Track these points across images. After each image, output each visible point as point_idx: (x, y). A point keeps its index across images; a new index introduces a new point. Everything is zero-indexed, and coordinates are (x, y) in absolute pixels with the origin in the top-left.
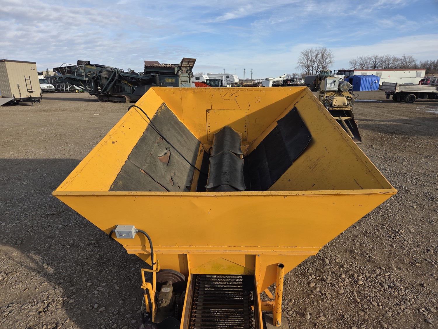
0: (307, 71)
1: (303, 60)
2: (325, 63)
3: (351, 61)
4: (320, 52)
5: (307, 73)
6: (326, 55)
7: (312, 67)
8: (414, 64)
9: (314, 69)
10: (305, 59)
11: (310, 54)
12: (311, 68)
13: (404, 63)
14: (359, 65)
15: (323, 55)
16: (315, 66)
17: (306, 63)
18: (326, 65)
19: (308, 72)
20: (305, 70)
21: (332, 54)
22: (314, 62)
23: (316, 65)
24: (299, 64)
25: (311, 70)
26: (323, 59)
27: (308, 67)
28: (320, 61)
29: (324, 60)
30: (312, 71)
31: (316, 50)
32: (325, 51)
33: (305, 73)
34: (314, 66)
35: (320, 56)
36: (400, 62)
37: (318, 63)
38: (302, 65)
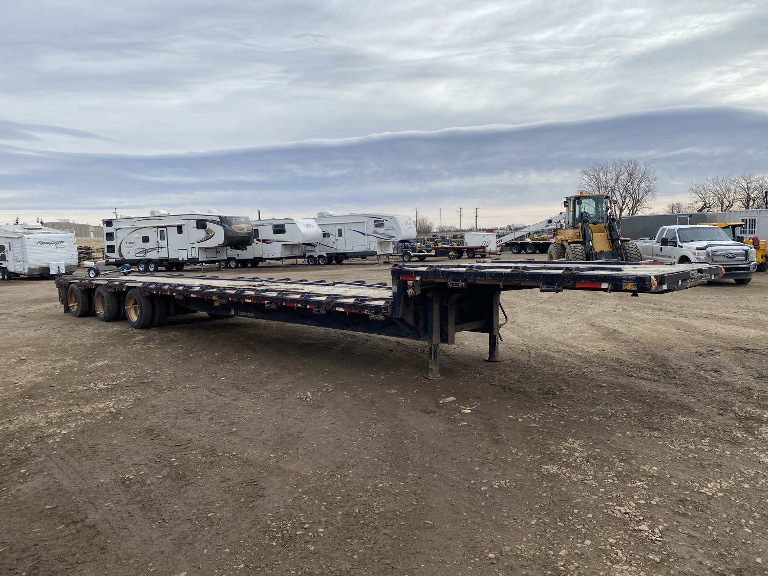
4: (623, 170)
6: (639, 174)
11: (602, 175)
14: (712, 195)
15: (631, 175)
18: (641, 196)
21: (651, 172)
22: (613, 190)
23: (619, 197)
26: (633, 184)
28: (626, 189)
29: (635, 186)
31: (614, 166)
32: (635, 166)
35: (624, 178)
37: (621, 192)
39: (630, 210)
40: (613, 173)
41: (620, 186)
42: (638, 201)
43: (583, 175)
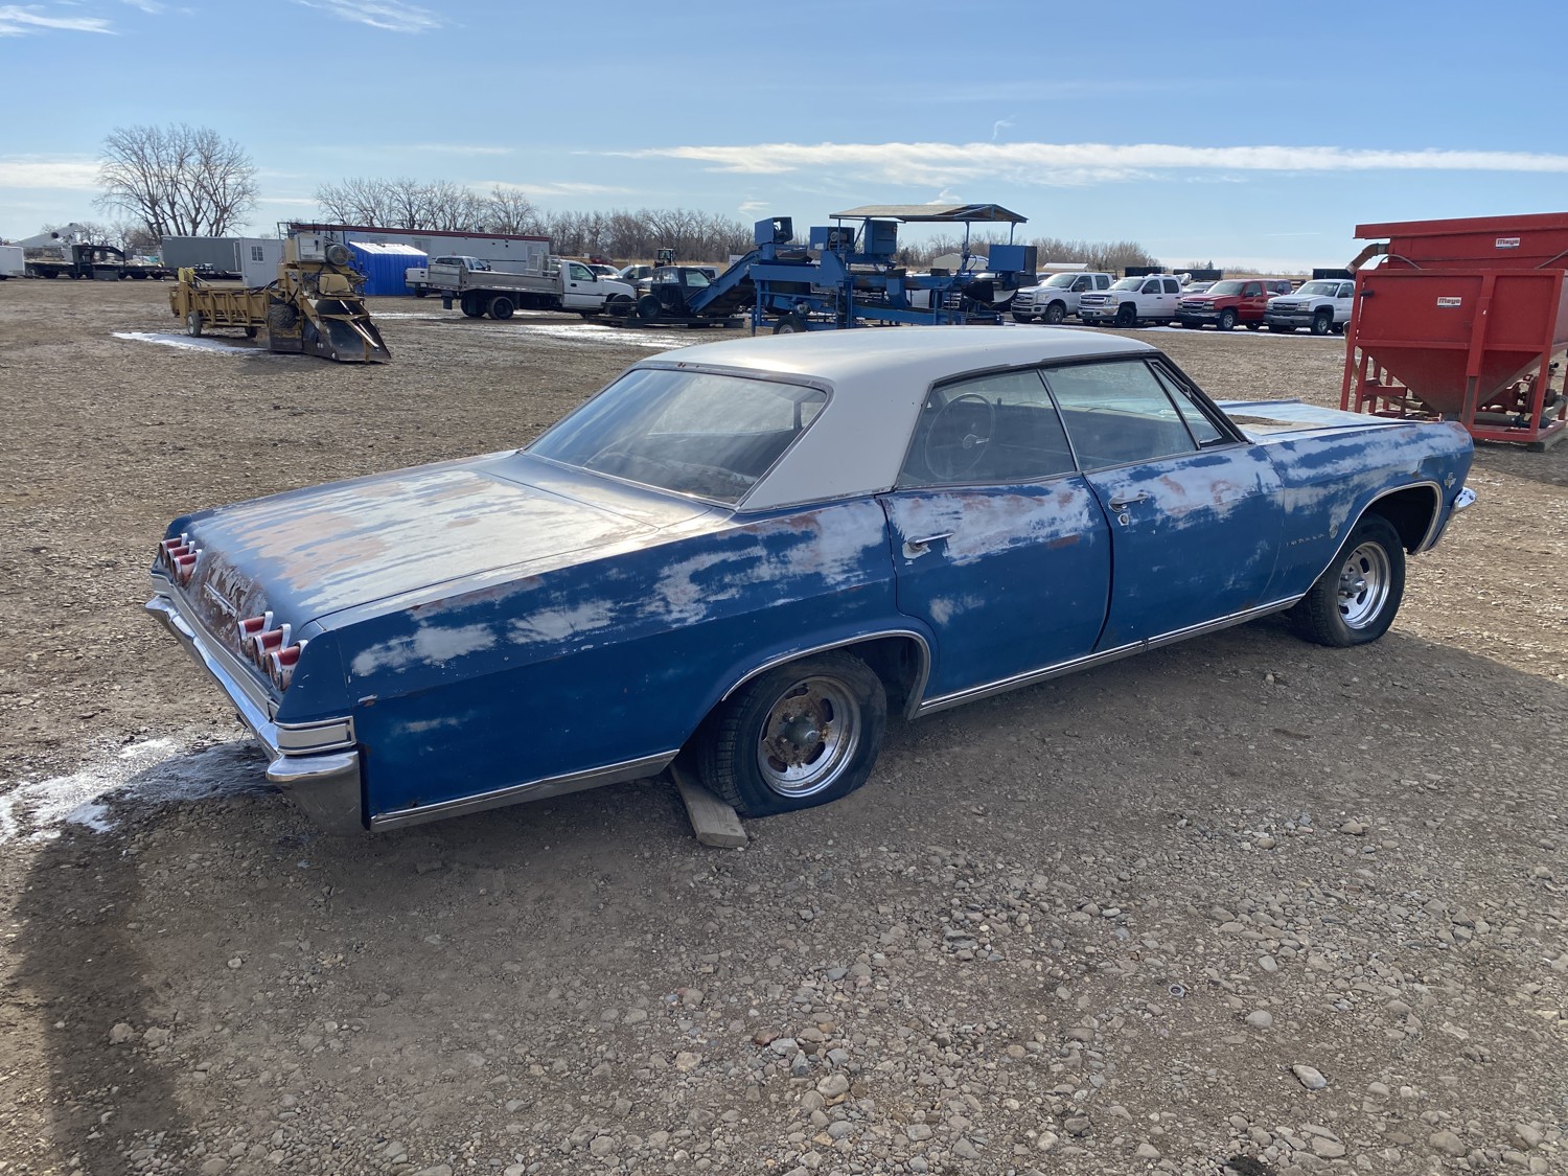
0: (152, 220)
1: (123, 173)
2: (221, 190)
3: (323, 193)
4: (191, 147)
5: (150, 225)
6: (221, 158)
7: (173, 205)
8: (531, 221)
9: (182, 211)
10: (131, 168)
11: (148, 151)
12: (167, 208)
13: (502, 215)
14: (354, 209)
15: (207, 159)
16: (180, 202)
17: (142, 185)
18: (229, 200)
19: (159, 224)
20: (143, 213)
21: (244, 157)
22: (175, 183)
23: (188, 199)
24: (108, 184)
25: (166, 217)
26: (212, 176)
27: (154, 202)
28: (199, 184)
29: (217, 180)
30: (174, 218)
31: (173, 136)
32: (213, 142)
33: (144, 226)
34: (177, 198)
35: (194, 161)
36: (490, 211)
37: (191, 188)
38: (120, 190)
39: (211, 225)
40: (171, 151)
41: (188, 176)
42: (225, 210)
43: (109, 147)
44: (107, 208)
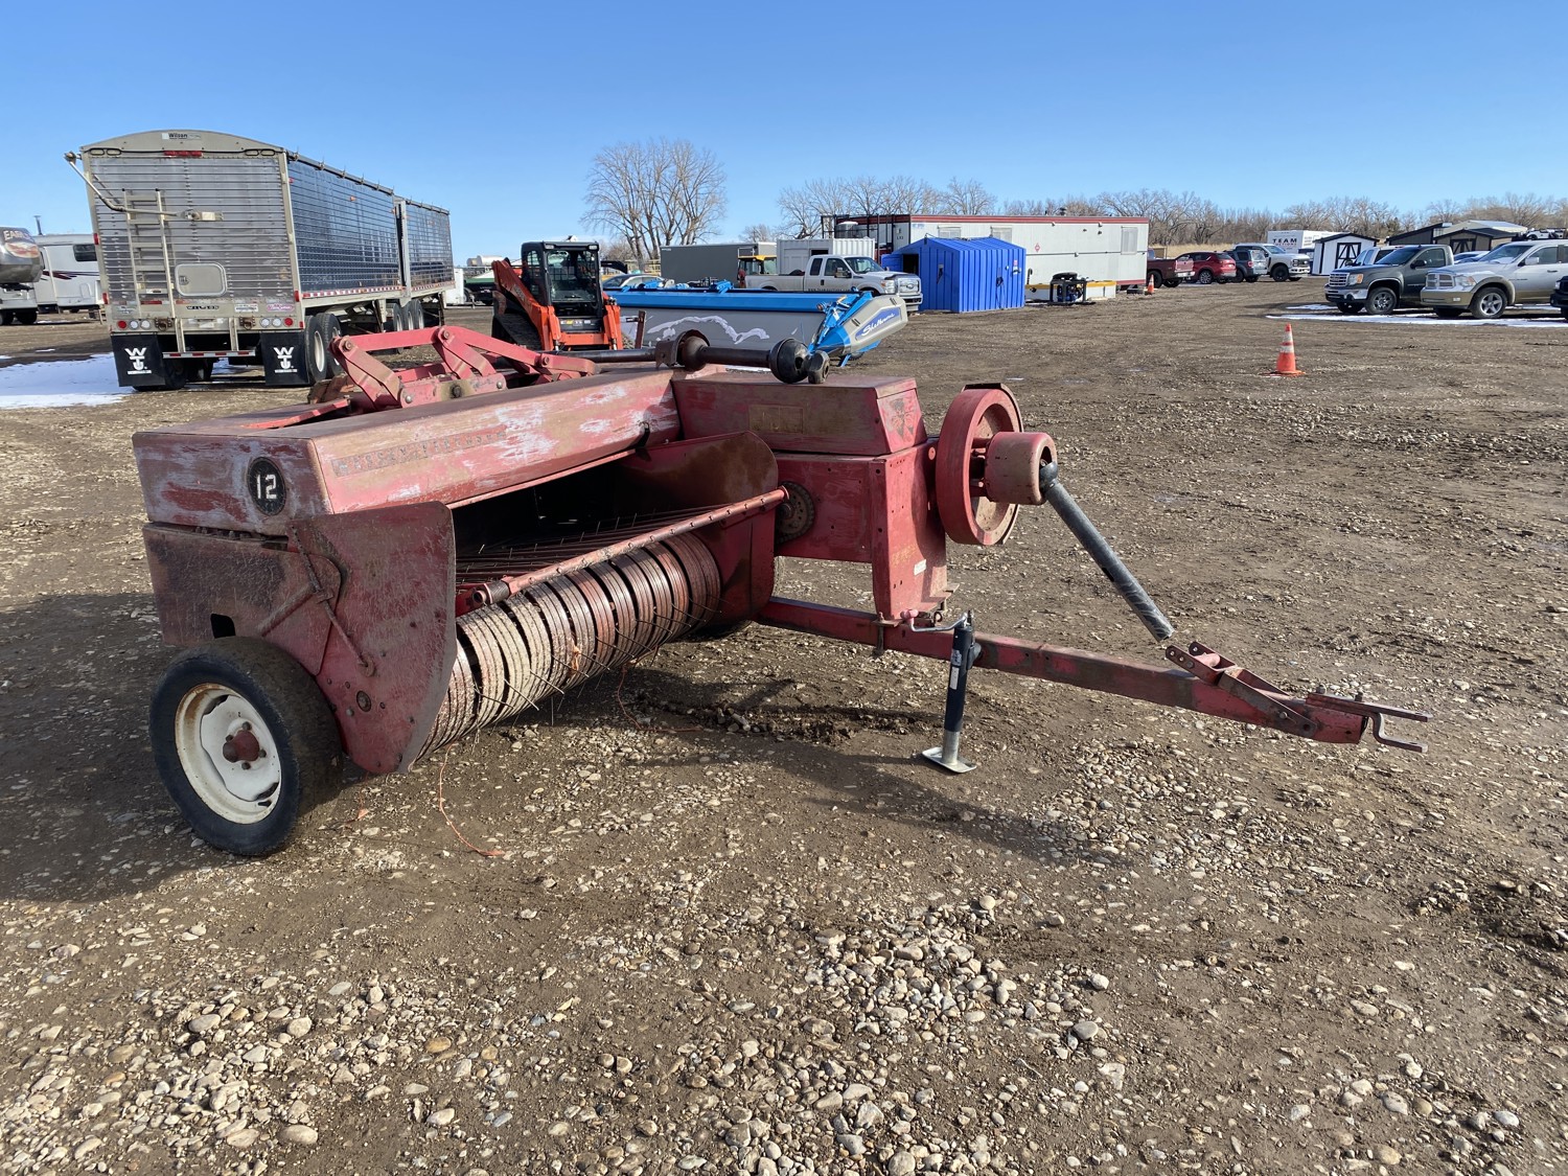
1: (608, 190)
2: (693, 201)
4: (668, 159)
6: (694, 169)
9: (658, 223)
10: (615, 184)
11: (630, 167)
15: (682, 170)
16: (657, 215)
17: (623, 200)
19: (637, 238)
20: (624, 228)
21: (716, 165)
22: (653, 197)
24: (594, 202)
25: (644, 230)
26: (685, 187)
27: (634, 217)
28: (674, 195)
30: (651, 231)
31: (653, 149)
32: (688, 153)
33: (625, 240)
34: (655, 212)
38: (604, 207)
39: (683, 237)
40: (650, 165)
41: (664, 189)
42: (695, 219)
43: (597, 165)
44: (593, 224)
